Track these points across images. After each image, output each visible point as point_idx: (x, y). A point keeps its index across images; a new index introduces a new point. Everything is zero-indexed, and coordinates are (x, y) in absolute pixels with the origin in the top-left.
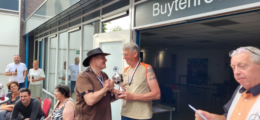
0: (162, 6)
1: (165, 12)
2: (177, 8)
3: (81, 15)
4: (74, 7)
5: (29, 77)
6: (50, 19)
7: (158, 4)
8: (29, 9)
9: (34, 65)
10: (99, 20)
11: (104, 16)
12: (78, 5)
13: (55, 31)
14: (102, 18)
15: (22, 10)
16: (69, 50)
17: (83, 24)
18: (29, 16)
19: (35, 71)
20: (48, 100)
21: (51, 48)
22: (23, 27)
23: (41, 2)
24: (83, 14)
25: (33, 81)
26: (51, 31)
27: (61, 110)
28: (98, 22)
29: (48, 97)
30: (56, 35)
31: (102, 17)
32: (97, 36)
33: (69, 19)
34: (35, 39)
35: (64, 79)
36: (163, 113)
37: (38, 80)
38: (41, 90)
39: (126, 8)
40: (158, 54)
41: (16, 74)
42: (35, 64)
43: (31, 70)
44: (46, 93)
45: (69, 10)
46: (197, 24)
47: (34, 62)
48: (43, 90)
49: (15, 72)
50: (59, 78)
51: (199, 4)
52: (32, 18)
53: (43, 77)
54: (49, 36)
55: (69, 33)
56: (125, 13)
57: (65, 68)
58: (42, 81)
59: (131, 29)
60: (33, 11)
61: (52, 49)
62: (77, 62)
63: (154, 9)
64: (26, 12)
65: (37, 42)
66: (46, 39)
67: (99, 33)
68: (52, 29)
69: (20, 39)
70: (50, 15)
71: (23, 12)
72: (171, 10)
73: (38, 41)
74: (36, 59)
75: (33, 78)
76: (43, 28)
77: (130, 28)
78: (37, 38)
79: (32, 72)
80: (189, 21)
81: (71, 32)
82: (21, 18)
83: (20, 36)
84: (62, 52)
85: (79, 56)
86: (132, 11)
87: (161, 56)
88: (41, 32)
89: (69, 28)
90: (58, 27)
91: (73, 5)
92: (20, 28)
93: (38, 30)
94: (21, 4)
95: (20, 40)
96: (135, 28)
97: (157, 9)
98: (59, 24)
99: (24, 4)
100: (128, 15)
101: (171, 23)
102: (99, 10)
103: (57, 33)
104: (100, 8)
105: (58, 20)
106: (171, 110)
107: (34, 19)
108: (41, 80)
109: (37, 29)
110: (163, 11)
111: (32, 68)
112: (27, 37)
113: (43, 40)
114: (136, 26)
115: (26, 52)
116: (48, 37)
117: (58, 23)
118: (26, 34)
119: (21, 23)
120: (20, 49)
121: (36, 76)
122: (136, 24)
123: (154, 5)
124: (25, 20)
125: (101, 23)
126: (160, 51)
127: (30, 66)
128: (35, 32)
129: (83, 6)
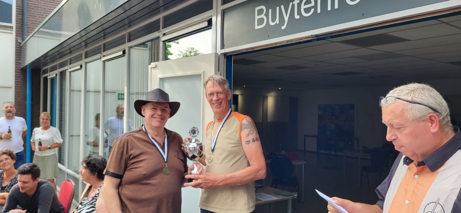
0: (270, 10)
1: (277, 21)
2: (298, 15)
3: (125, 29)
4: (113, 15)
5: (34, 143)
6: (70, 38)
7: (263, 7)
8: (30, 20)
9: (41, 120)
10: (158, 38)
11: (167, 31)
12: (120, 11)
13: (79, 58)
14: (164, 34)
15: (19, 21)
16: (105, 92)
17: (129, 46)
18: (31, 32)
19: (43, 131)
20: (68, 183)
21: (71, 91)
22: (20, 53)
23: (52, 7)
24: (130, 26)
25: (40, 150)
26: (71, 59)
27: (92, 200)
28: (156, 41)
29: (67, 178)
30: (81, 66)
31: (164, 32)
32: (156, 67)
33: (105, 37)
34: (43, 74)
35: (96, 145)
36: (276, 203)
37: (50, 148)
38: (56, 166)
39: (206, 15)
40: (265, 98)
41: (8, 137)
42: (44, 119)
43: (36, 129)
44: (64, 172)
45: (103, 21)
46: (334, 42)
47: (42, 115)
48: (60, 165)
49: (7, 133)
50: (88, 144)
51: (336, 7)
52: (36, 37)
53: (58, 142)
54: (69, 68)
55: (104, 62)
56: (206, 24)
57: (98, 126)
58: (57, 149)
59: (216, 54)
60: (39, 24)
61: (74, 91)
62: (120, 114)
63: (257, 17)
64: (26, 26)
65: (46, 79)
66: (63, 74)
67: (158, 60)
68: (72, 56)
69: (16, 74)
70: (69, 31)
71: (21, 25)
72: (286, 19)
73: (48, 77)
74: (45, 110)
75: (40, 144)
76: (56, 54)
77: (214, 52)
78: (46, 72)
79: (39, 134)
80: (319, 38)
81: (108, 60)
82: (16, 36)
83: (16, 70)
84: (92, 96)
85: (123, 103)
86: (217, 20)
87: (271, 101)
88: (53, 61)
89: (104, 53)
90: (83, 52)
91: (112, 12)
92: (16, 55)
93: (48, 58)
94: (17, 11)
95: (16, 77)
96: (223, 51)
97: (261, 17)
98: (86, 45)
99: (21, 11)
100: (211, 28)
101: (288, 41)
102: (159, 20)
103: (83, 62)
104: (160, 16)
105: (84, 38)
106: (290, 197)
107: (40, 39)
108: (55, 147)
109: (45, 56)
110: (274, 20)
111: (38, 126)
112: (28, 70)
113: (56, 75)
114: (225, 47)
115: (26, 97)
116: (65, 71)
117: (83, 44)
118: (27, 66)
119: (16, 45)
120: (15, 92)
121: (46, 141)
122: (225, 44)
123: (257, 9)
124: (23, 40)
125: (161, 43)
126: (269, 92)
127: (34, 123)
128: (42, 62)
129: (129, 13)
